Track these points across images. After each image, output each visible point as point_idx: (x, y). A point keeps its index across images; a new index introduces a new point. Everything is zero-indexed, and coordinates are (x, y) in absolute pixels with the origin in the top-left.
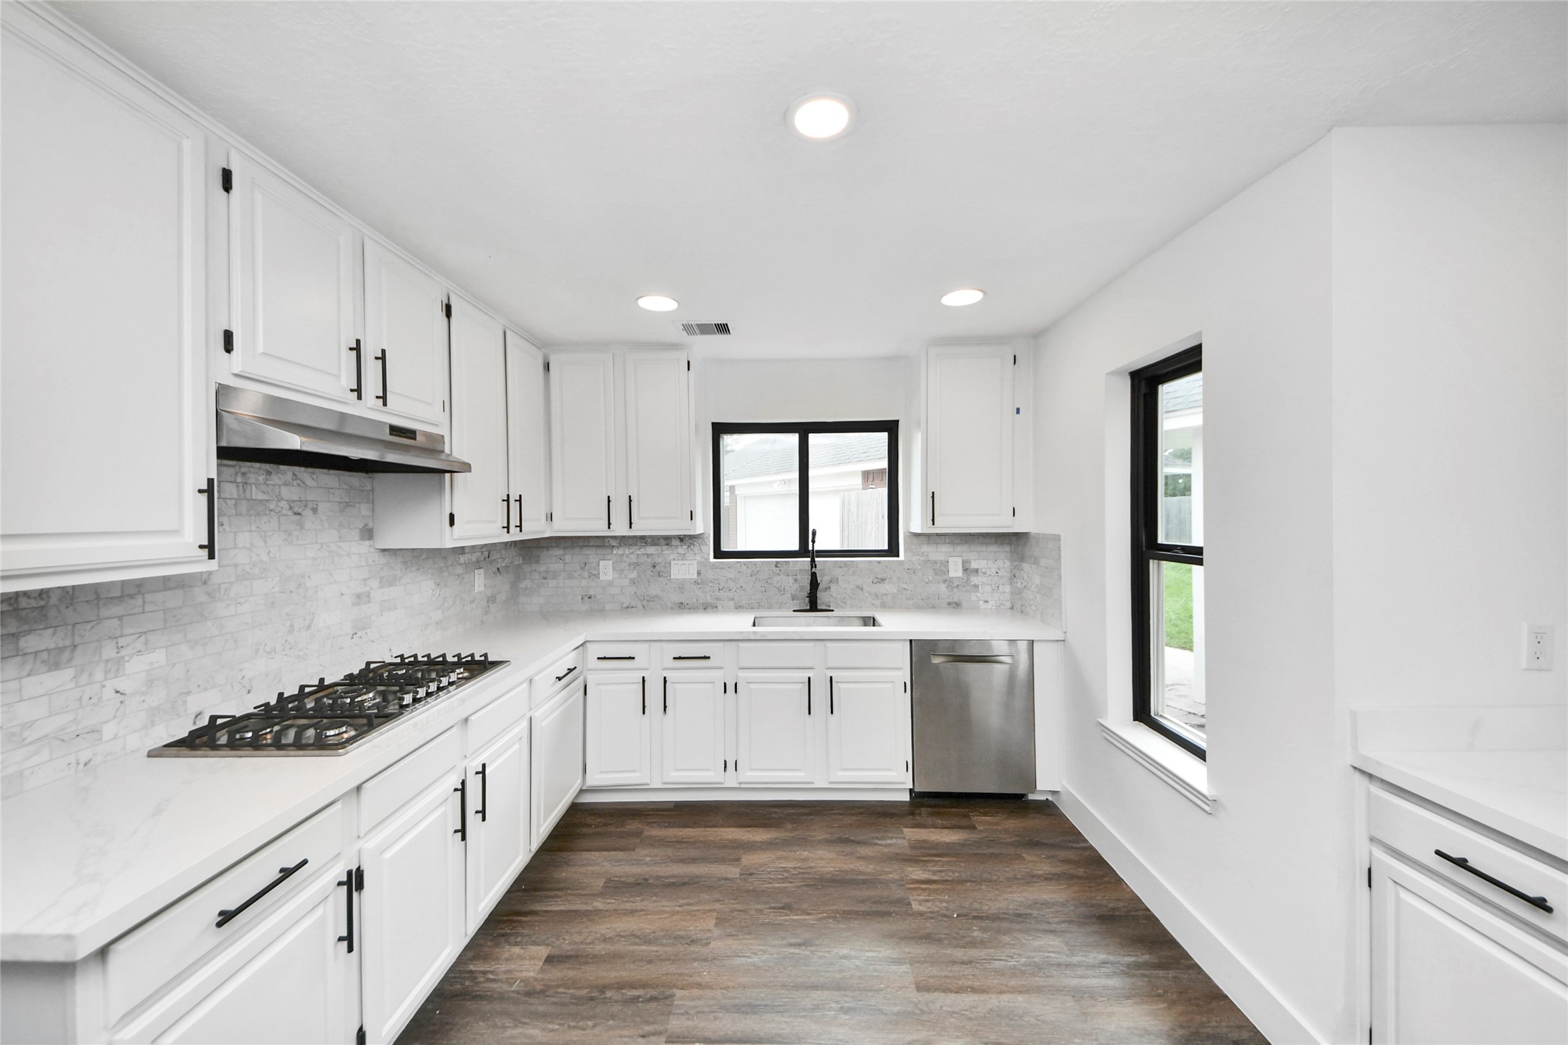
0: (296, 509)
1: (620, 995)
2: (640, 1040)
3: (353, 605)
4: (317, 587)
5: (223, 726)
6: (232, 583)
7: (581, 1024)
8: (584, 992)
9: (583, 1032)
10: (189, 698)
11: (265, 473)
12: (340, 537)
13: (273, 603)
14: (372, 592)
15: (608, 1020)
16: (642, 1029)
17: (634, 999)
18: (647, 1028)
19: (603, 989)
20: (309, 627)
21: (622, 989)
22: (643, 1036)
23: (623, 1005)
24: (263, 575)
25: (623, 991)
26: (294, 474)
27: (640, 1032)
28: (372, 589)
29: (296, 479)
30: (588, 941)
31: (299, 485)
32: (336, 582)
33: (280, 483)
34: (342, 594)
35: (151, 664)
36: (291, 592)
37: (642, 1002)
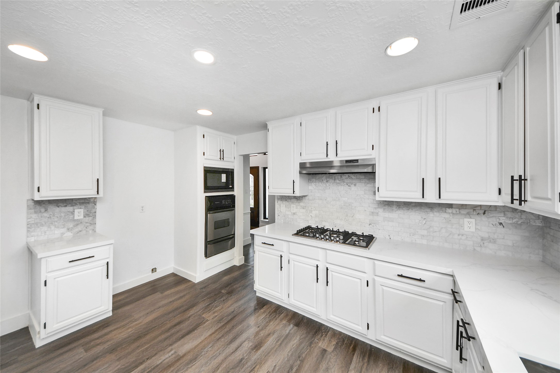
0: (349, 185)
1: (296, 365)
2: (275, 365)
3: (370, 215)
4: (355, 206)
5: (329, 231)
6: (331, 201)
7: (291, 352)
8: (304, 355)
9: (288, 351)
10: (323, 222)
11: (340, 176)
12: (365, 193)
13: (342, 208)
14: (379, 213)
15: (288, 359)
16: (278, 366)
17: (292, 368)
18: (277, 368)
19: (302, 361)
20: (353, 217)
21: (298, 366)
22: (275, 366)
23: (291, 364)
24: (339, 200)
25: (297, 366)
26: (348, 176)
27: (277, 365)
28: (379, 212)
29: (349, 177)
30: (329, 363)
31: (350, 178)
32: (362, 206)
33: (344, 178)
34: (365, 210)
35: (316, 213)
36: (347, 206)
37: (289, 370)
